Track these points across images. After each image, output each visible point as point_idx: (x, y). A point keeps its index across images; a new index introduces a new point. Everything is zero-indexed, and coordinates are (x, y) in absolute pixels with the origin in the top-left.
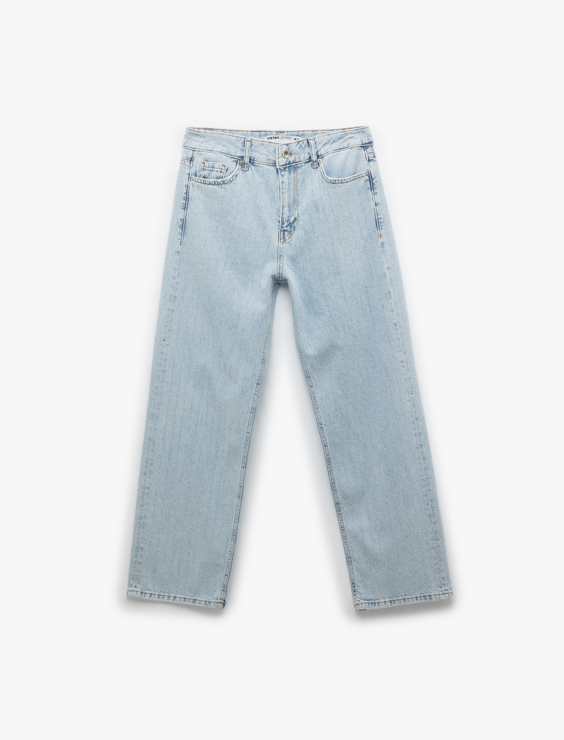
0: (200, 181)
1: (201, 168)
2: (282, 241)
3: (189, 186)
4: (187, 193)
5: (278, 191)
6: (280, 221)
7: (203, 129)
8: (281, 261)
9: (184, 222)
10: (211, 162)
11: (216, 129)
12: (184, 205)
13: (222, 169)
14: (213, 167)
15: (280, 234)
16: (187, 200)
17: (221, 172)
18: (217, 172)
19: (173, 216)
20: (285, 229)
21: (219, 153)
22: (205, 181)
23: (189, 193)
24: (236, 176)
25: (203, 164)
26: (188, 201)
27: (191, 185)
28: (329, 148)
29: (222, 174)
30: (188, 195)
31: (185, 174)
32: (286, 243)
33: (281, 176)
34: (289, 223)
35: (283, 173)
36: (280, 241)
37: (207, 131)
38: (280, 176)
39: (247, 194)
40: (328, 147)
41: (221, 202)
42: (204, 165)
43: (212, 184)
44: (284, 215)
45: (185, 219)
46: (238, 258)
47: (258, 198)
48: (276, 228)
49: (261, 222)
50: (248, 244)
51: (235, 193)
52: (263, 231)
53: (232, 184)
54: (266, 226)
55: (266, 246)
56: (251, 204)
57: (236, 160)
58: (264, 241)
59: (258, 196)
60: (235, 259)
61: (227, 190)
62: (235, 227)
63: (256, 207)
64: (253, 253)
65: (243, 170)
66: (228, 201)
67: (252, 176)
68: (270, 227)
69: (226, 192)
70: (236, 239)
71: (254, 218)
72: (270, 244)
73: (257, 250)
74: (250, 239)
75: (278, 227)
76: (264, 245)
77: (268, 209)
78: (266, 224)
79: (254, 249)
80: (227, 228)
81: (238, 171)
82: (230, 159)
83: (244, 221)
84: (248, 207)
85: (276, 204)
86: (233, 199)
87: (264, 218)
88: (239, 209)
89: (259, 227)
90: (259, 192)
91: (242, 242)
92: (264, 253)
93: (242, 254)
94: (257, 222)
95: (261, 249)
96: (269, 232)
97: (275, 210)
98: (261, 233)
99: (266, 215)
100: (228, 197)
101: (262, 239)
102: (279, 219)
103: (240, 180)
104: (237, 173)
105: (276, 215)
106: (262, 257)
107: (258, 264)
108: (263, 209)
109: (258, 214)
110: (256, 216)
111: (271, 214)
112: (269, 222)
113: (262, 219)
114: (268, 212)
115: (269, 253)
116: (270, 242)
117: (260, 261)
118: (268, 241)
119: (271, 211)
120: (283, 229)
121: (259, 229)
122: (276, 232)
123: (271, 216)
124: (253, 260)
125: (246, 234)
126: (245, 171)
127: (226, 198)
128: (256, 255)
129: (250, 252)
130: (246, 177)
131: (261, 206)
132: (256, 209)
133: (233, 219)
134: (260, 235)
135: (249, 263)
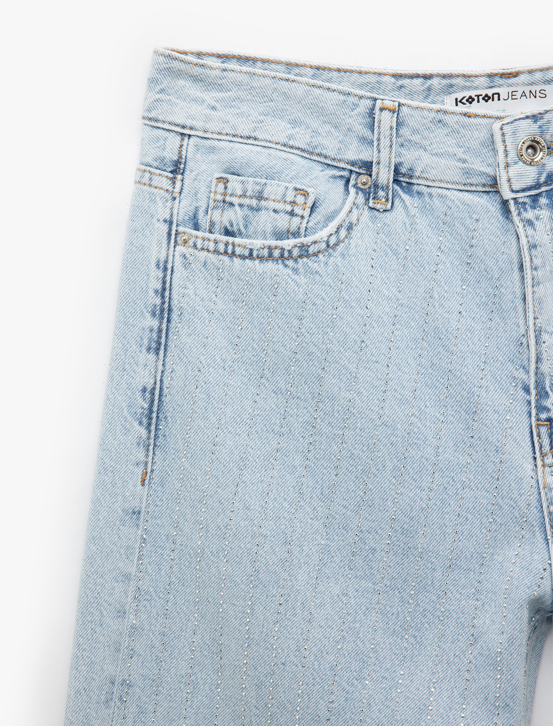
0: (212, 246)
1: (215, 201)
2: (549, 459)
3: (169, 266)
4: (164, 289)
5: (516, 275)
6: (532, 387)
7: (214, 59)
9: (157, 397)
10: (251, 179)
11: (264, 61)
12: (155, 335)
13: (294, 202)
14: (260, 197)
15: (539, 436)
16: (166, 315)
17: (292, 214)
18: (276, 216)
19: (111, 378)
21: (279, 147)
22: (230, 248)
23: (170, 290)
24: (350, 228)
25: (221, 186)
26: (169, 321)
27: (178, 260)
29: (296, 221)
30: (170, 298)
31: (155, 220)
33: (524, 226)
35: (530, 214)
36: (543, 460)
37: (232, 65)
38: (521, 225)
39: (394, 290)
41: (296, 322)
42: (226, 188)
43: (261, 258)
44: (545, 361)
45: (158, 386)
46: (377, 532)
47: (436, 303)
48: (522, 414)
49: (455, 393)
50: (414, 478)
51: (350, 289)
52: (467, 427)
53: (335, 257)
54: (475, 408)
55: (486, 481)
56: (409, 326)
57: (346, 175)
58: (476, 461)
59: (436, 298)
60: (361, 536)
61: (317, 279)
62: (357, 415)
63: (429, 335)
64: (435, 509)
65: (373, 208)
66: (325, 318)
67: (407, 229)
68: (494, 408)
69: (314, 286)
70: (362, 460)
71: (427, 378)
72: (501, 474)
73: (452, 499)
74: (418, 457)
75: (525, 410)
76: (476, 477)
77: (478, 343)
78: (476, 398)
79: (438, 493)
80: (321, 419)
81: (355, 211)
82: (321, 168)
83: (388, 391)
84: (400, 338)
85: (509, 321)
86: (344, 311)
87: (465, 377)
88: (369, 348)
89: (449, 410)
90: (439, 282)
91: (386, 469)
92: (482, 509)
93: (392, 515)
94: (437, 393)
95: (469, 494)
96: (492, 427)
97: (507, 345)
98: (460, 431)
99: (473, 366)
100: (322, 303)
101: (464, 454)
102: (524, 377)
103: (365, 242)
104: (351, 217)
105: (510, 362)
106: (474, 522)
107: (463, 549)
108: (459, 345)
109: (441, 360)
110: (435, 368)
111: (492, 361)
112: (485, 391)
113: (459, 380)
114: (478, 355)
115: (504, 506)
116: (502, 466)
117: (471, 538)
118: (490, 464)
119: (492, 348)
120: (546, 416)
121: (448, 419)
122: (519, 426)
123: (492, 369)
124: (440, 536)
125: (402, 439)
126: (378, 210)
127: (314, 308)
128: (448, 515)
129: (424, 506)
130: (386, 231)
131: (450, 332)
132: (433, 346)
133: (347, 386)
134: (457, 439)
135: (422, 548)
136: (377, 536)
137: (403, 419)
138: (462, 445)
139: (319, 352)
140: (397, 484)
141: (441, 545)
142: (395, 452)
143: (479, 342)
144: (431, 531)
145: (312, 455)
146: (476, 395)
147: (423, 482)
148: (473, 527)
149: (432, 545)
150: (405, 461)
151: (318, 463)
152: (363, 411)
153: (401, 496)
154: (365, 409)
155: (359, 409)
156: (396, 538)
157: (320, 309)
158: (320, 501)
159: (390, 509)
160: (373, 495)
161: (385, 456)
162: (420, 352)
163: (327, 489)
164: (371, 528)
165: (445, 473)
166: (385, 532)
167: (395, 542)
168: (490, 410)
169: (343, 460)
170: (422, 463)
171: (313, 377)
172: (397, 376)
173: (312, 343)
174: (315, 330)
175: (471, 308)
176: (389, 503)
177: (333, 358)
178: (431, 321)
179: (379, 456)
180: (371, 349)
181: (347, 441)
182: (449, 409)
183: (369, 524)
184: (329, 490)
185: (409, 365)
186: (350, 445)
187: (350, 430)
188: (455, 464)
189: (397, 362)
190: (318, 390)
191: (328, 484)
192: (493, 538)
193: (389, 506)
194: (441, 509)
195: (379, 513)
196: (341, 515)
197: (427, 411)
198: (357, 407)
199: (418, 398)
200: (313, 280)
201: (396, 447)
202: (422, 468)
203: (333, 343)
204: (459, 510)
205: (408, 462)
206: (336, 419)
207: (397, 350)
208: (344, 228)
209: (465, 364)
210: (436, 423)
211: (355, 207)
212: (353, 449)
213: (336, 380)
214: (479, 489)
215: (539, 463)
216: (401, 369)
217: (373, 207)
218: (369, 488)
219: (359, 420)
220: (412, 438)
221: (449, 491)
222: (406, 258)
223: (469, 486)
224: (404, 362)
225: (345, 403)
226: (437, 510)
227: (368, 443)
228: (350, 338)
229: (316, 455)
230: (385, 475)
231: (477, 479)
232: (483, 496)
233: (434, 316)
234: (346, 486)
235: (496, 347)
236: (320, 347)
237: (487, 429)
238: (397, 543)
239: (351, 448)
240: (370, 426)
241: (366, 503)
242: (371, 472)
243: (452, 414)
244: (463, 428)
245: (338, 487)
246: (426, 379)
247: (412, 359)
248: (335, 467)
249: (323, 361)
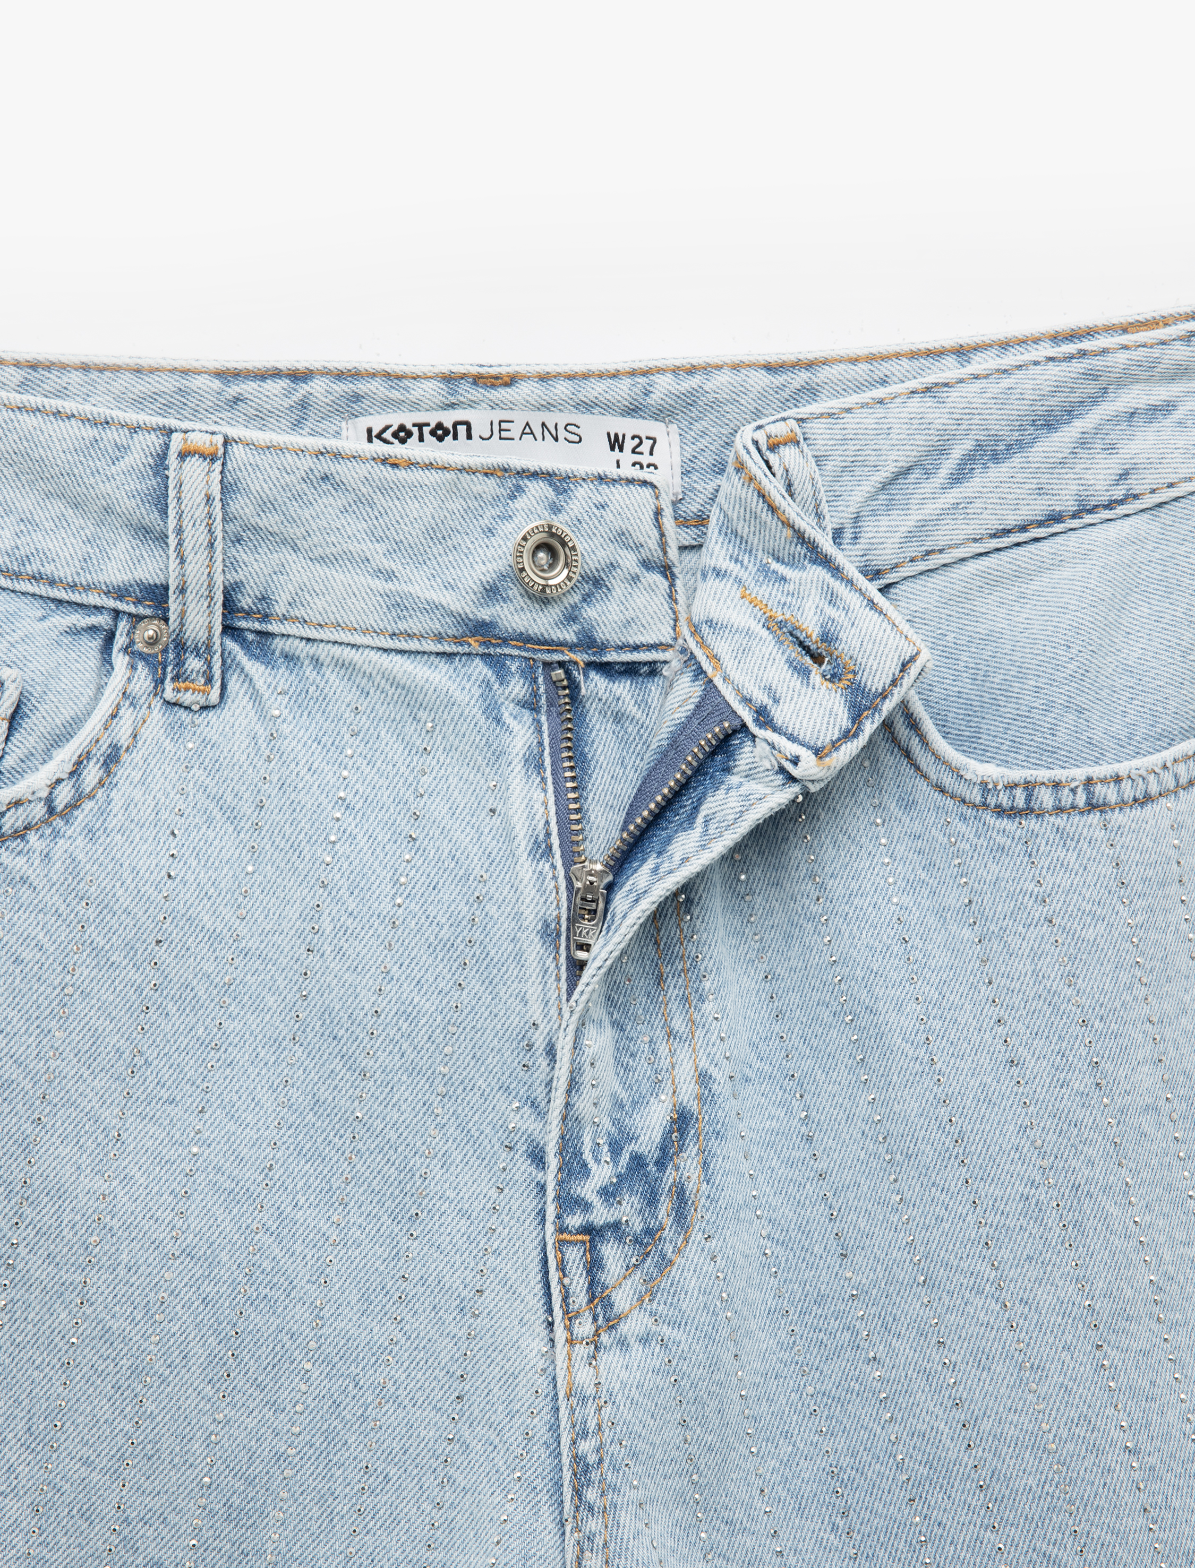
2: (585, 1328)
6: (551, 1150)
8: (593, 1524)
15: (562, 1267)
20: (601, 1215)
24: (112, 759)
28: (944, 512)
32: (623, 1343)
34: (625, 1159)
36: (569, 1329)
39: (228, 913)
40: (931, 509)
44: (586, 1090)
46: (165, 1519)
47: (325, 946)
48: (523, 1217)
49: (369, 1171)
50: (258, 1382)
51: (108, 918)
52: (394, 1253)
53: (70, 838)
54: (416, 1206)
55: (434, 1384)
56: (262, 1006)
57: (103, 624)
58: (413, 1337)
59: (327, 932)
60: (126, 1532)
61: (25, 896)
62: (120, 1233)
63: (308, 1030)
64: (308, 1455)
65: (175, 704)
66: (46, 994)
67: (260, 752)
68: (460, 1206)
69: (16, 916)
70: (131, 1344)
71: (302, 1135)
72: (470, 1366)
73: (353, 1429)
74: (270, 1331)
75: (531, 1207)
76: (412, 1375)
77: (427, 1046)
78: (418, 1183)
79: (318, 1417)
80: (29, 1248)
81: (127, 716)
82: (40, 613)
83: (199, 1173)
84: (238, 1039)
85: (504, 990)
86: (92, 975)
87: (392, 1132)
88: (152, 1067)
89: (351, 1214)
90: (335, 890)
91: (190, 1364)
92: (423, 1454)
93: (202, 1474)
94: (325, 1172)
95: (392, 1418)
96: (454, 1251)
97: (496, 1050)
98: (377, 1265)
99: (413, 1105)
100: (37, 957)
101: (385, 1319)
102: (532, 1127)
103: (153, 793)
104: (116, 731)
105: (501, 1091)
106: (403, 1486)
107: (375, 1553)
108: (379, 1053)
109: (336, 1092)
110: (321, 1110)
111: (460, 1090)
112: (441, 1164)
113: (380, 1139)
114: (426, 1076)
115: (474, 1444)
116: (471, 1346)
117: (394, 1525)
118: (446, 1341)
119: (461, 1058)
120: (580, 1221)
121: (349, 1236)
122: (516, 1248)
123: (460, 1108)
124: (320, 1522)
125: (231, 1289)
126: (187, 708)
127: (18, 971)
128: (341, 1470)
129: (282, 1450)
130: (207, 760)
131: (357, 1022)
132: (318, 1056)
133: (96, 1162)
134: (368, 1284)
135: (276, 1552)
136: (167, 1530)
137: (235, 1238)
138: (380, 1298)
139: (28, 1079)
140: (215, 1398)
141: (322, 1544)
142: (211, 1321)
143: (429, 1044)
144: (299, 1510)
145: (6, 1337)
146: (418, 1175)
147: (281, 1391)
148: (400, 1499)
149: (299, 1544)
150: (238, 1342)
151: (21, 1355)
152: (135, 1224)
153: (227, 1428)
154: (139, 1218)
155: (124, 1218)
156: (211, 1532)
157: (33, 973)
158: (23, 1449)
159: (198, 1461)
160: (158, 1428)
161: (188, 1331)
162: (286, 1071)
163: (42, 1419)
164: (150, 1510)
165: (338, 1366)
166: (185, 1518)
167: (210, 1541)
168: (449, 1211)
169: (83, 1346)
170: (279, 1346)
171: (12, 1141)
172: (223, 1133)
173: (12, 1057)
174: (19, 1025)
175: (412, 955)
176: (196, 1446)
177: (61, 1095)
178: (314, 992)
179: (172, 1331)
180: (157, 1070)
181: (94, 1297)
182: (353, 1211)
183: (147, 1502)
184: (47, 1422)
185: (256, 1104)
186: (101, 1307)
187: (103, 1271)
188: (363, 1345)
189: (227, 1100)
190: (22, 1174)
191: (44, 1407)
192: (446, 1525)
193: (197, 1454)
194: (324, 1455)
195: (172, 1473)
196: (76, 1484)
197: (298, 1216)
198: (121, 1213)
199: (278, 1185)
200: (15, 899)
201: (215, 1309)
202: (279, 1357)
203: (63, 1056)
204: (369, 1456)
205: (245, 1342)
206: (66, 1245)
207: (229, 1070)
208: (95, 760)
209: (394, 1101)
210: (319, 1245)
211: (128, 703)
212: (109, 1317)
213: (69, 1148)
214: (418, 1404)
215: (560, 1334)
216: (236, 1115)
217: (173, 701)
218: (148, 1412)
219: (124, 1245)
220: (256, 1285)
221: (346, 1411)
222: (257, 827)
223: (394, 1398)
224: (243, 1098)
225: (90, 1203)
226: (313, 1458)
227: (145, 1301)
228: (105, 1044)
229: (15, 1336)
230: (186, 1377)
231: (415, 1381)
232: (427, 1420)
233: (322, 981)
234: (89, 1409)
235: (470, 1056)
236: (31, 1067)
237: (442, 1257)
238: (215, 1544)
239: (103, 1315)
240: (151, 1259)
241: (138, 1450)
242: (152, 1372)
243: (358, 1224)
244: (385, 1256)
245: (69, 1414)
246: (300, 1137)
247: (265, 1089)
248: (63, 1364)
249: (38, 1102)
